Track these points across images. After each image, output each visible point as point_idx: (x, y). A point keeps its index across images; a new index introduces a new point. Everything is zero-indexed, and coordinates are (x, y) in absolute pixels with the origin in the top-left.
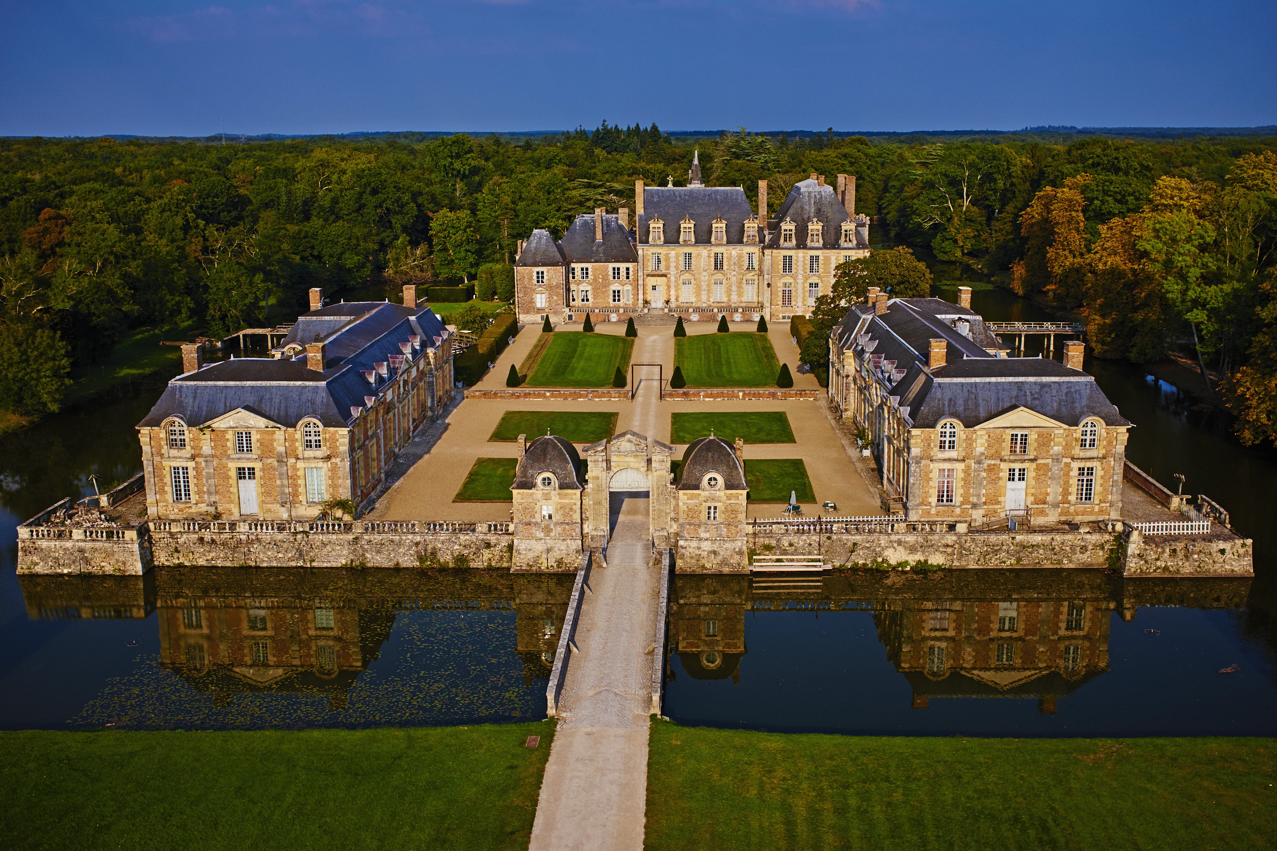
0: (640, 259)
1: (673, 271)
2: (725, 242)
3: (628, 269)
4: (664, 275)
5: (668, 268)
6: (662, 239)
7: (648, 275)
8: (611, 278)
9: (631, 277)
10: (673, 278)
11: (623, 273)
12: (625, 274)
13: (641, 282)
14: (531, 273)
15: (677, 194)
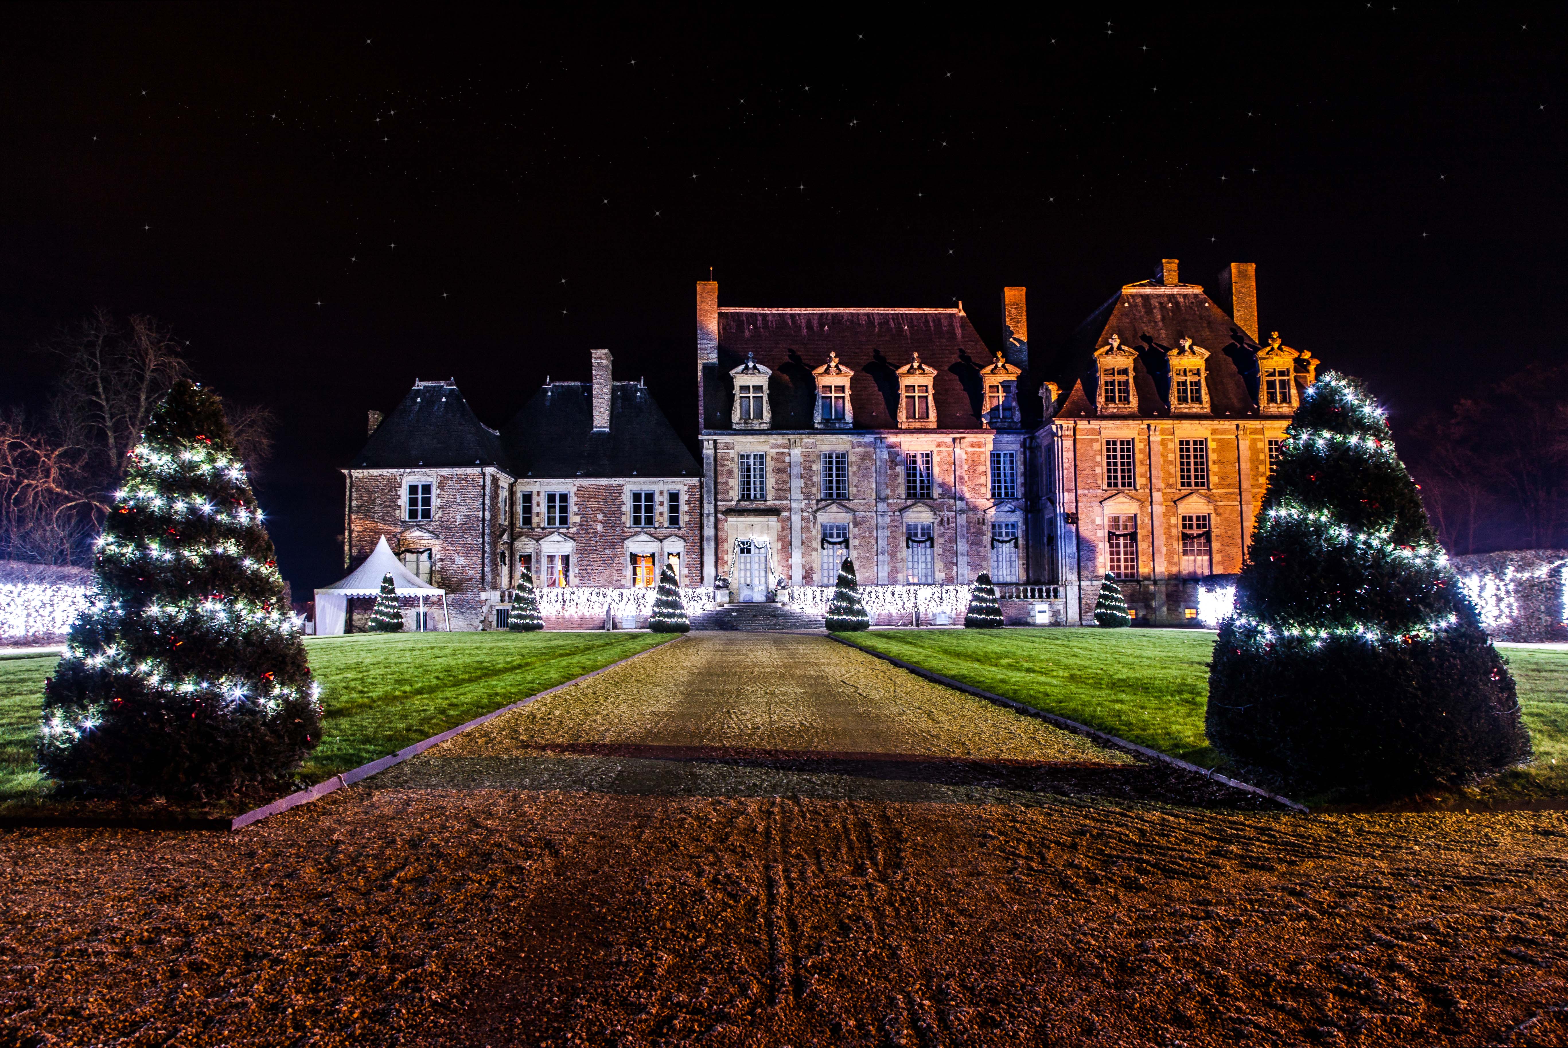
0: (708, 470)
1: (797, 502)
2: (934, 425)
3: (674, 497)
4: (774, 512)
5: (783, 492)
6: (767, 416)
7: (729, 512)
8: (628, 520)
9: (684, 519)
10: (796, 519)
11: (662, 510)
12: (665, 509)
13: (709, 531)
14: (394, 485)
15: (803, 322)
